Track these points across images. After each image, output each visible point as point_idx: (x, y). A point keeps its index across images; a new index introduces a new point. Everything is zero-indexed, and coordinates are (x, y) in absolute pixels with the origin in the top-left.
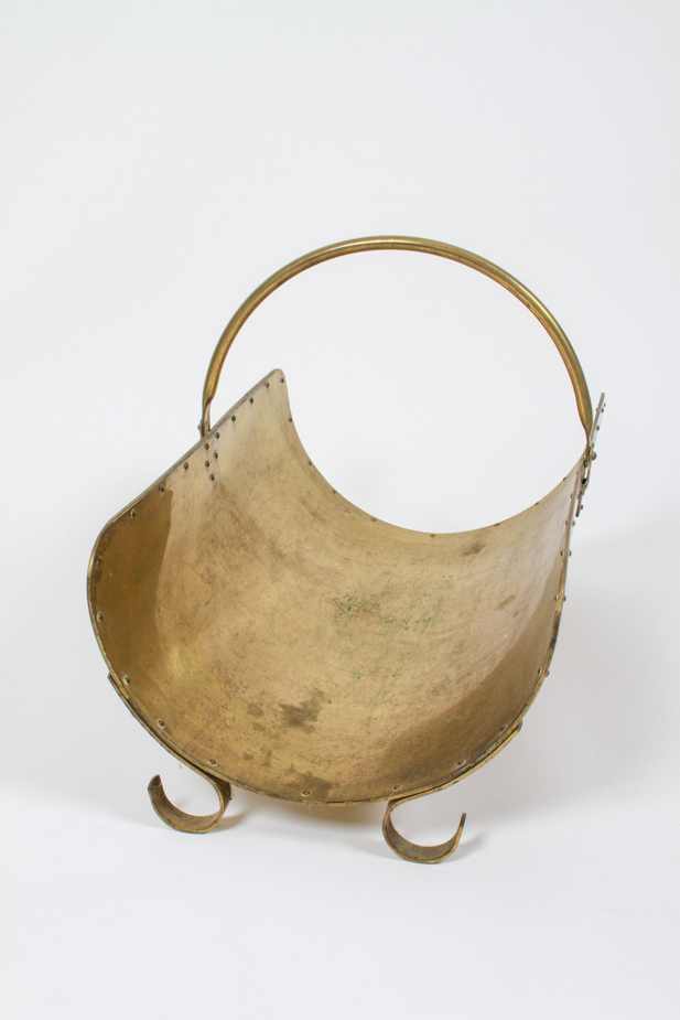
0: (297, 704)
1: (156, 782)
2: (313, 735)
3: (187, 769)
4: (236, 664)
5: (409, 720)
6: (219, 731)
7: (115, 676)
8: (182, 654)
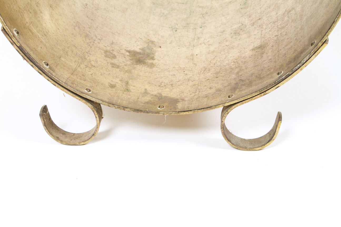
0: (138, 50)
1: (45, 110)
2: (154, 69)
3: (69, 96)
4: (90, 24)
5: (223, 53)
6: (87, 69)
7: (8, 30)
8: (51, 16)
